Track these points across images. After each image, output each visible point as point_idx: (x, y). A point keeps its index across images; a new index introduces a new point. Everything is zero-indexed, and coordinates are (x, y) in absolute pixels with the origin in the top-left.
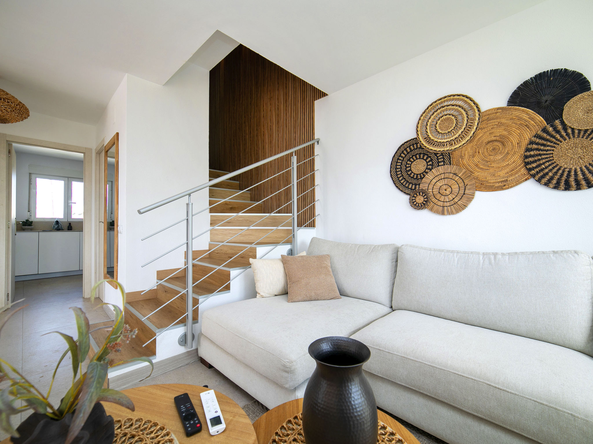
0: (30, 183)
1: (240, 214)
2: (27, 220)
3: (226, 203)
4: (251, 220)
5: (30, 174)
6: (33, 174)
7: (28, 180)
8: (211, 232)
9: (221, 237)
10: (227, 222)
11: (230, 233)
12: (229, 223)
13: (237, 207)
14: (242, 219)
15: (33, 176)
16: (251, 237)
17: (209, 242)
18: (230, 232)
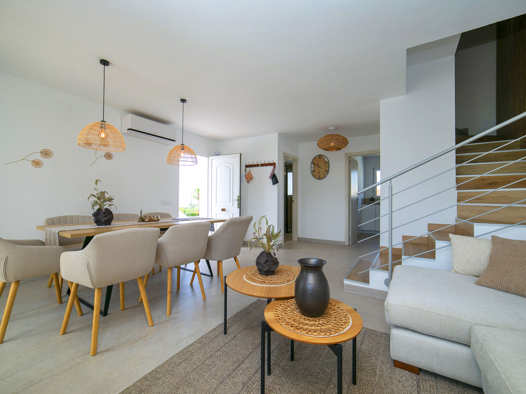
0: (374, 175)
1: (500, 189)
2: (372, 198)
3: (482, 179)
4: (509, 196)
5: (374, 169)
6: (375, 168)
7: (373, 172)
8: (458, 208)
9: (467, 213)
10: (477, 198)
11: (475, 210)
12: (479, 200)
13: (501, 181)
14: (497, 195)
15: (375, 170)
16: (498, 216)
17: (456, 218)
18: (476, 208)
